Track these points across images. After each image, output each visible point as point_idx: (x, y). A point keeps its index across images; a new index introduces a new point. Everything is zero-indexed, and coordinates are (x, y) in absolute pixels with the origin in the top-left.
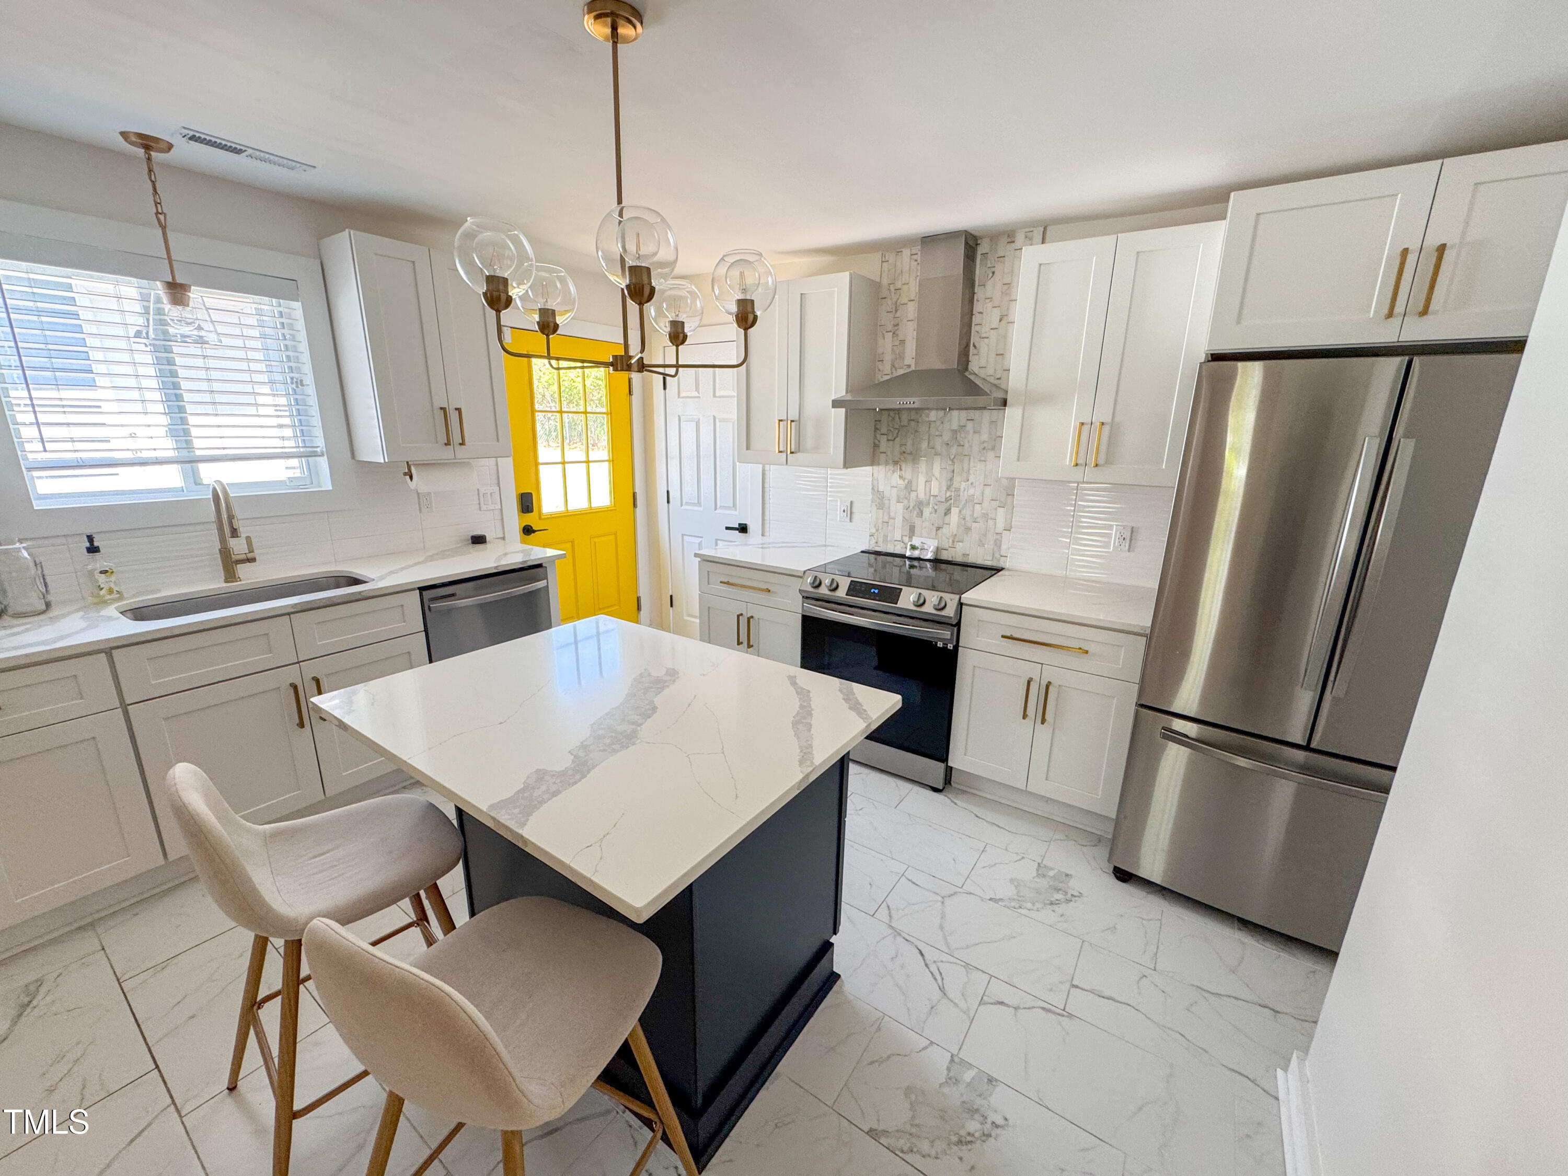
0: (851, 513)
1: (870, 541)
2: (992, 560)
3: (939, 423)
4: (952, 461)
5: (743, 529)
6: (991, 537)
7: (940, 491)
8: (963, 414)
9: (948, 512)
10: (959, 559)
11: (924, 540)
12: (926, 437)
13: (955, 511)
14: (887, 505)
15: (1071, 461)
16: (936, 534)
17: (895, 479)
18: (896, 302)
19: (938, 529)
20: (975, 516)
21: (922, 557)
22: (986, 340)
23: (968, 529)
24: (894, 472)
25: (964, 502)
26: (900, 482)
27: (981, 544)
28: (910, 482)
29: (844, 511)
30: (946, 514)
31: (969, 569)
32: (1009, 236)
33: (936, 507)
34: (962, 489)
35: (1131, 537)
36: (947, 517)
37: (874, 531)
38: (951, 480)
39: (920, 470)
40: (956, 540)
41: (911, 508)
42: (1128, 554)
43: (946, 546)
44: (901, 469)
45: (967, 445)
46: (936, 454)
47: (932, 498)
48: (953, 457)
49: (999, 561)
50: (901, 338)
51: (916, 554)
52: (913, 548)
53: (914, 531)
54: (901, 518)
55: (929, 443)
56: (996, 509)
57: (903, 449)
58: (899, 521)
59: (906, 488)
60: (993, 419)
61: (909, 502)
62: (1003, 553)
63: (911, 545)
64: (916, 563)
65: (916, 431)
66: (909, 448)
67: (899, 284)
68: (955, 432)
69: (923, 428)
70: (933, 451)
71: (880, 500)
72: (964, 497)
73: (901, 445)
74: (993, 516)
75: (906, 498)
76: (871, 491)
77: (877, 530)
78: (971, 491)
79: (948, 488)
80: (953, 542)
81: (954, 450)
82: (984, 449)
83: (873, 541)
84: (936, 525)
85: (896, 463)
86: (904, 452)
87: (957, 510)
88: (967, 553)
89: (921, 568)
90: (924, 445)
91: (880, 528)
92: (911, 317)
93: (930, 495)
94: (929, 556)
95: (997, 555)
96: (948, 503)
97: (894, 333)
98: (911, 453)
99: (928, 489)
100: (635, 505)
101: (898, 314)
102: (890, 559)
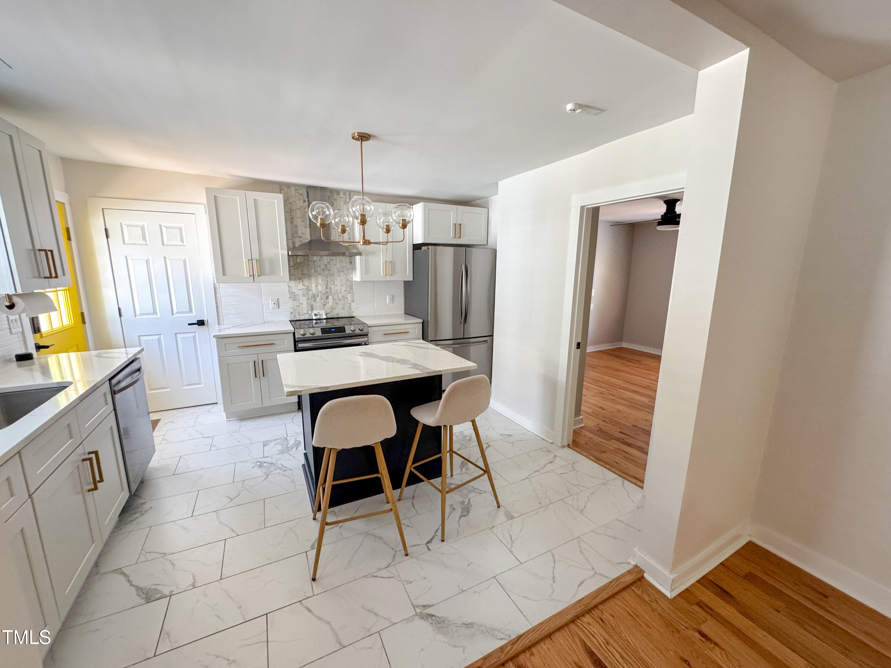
0: (278, 304)
1: (291, 316)
2: (349, 314)
3: (318, 261)
4: (327, 277)
5: (201, 323)
6: (347, 306)
7: (323, 289)
8: (329, 258)
9: (327, 298)
10: (335, 316)
11: (318, 311)
12: (313, 267)
13: (330, 297)
14: (298, 298)
15: (383, 273)
16: (324, 308)
17: (301, 286)
18: (291, 208)
19: (324, 305)
20: (339, 298)
21: (321, 318)
22: (334, 230)
23: (337, 304)
24: (299, 283)
25: (334, 293)
26: (302, 287)
27: (343, 309)
28: (308, 287)
29: (274, 304)
30: (327, 299)
31: (340, 319)
32: (337, 192)
33: (322, 296)
34: (332, 288)
35: (393, 299)
36: (327, 300)
37: (292, 311)
38: (327, 284)
39: (312, 281)
40: (333, 309)
41: (310, 298)
42: (393, 304)
43: (329, 312)
44: (303, 282)
45: (332, 270)
46: (319, 274)
47: (319, 293)
48: (326, 275)
49: (351, 314)
50: (295, 224)
51: (318, 317)
52: (316, 315)
53: (313, 308)
54: (306, 304)
55: (315, 270)
56: (347, 294)
57: (303, 272)
58: (305, 305)
59: (306, 290)
60: (341, 260)
61: (309, 295)
62: (352, 311)
63: (314, 314)
64: (318, 321)
65: (308, 265)
66: (306, 272)
67: (291, 201)
68: (326, 265)
69: (311, 263)
70: (317, 273)
71: (293, 296)
72: (333, 291)
73: (302, 271)
74: (346, 297)
75: (307, 294)
76: (288, 292)
77: (294, 310)
78: (336, 288)
79: (326, 288)
80: (332, 310)
81: (326, 272)
82: (339, 271)
83: (293, 316)
84: (323, 304)
85: (300, 279)
86: (303, 274)
87: (332, 296)
88: (338, 313)
89: (320, 323)
90: (313, 270)
91: (296, 309)
92: (298, 216)
93: (319, 292)
94: (325, 317)
95: (350, 312)
96: (327, 294)
97: (291, 222)
98: (307, 274)
99: (317, 289)
100: (84, 322)
101: (292, 214)
102: (302, 322)
